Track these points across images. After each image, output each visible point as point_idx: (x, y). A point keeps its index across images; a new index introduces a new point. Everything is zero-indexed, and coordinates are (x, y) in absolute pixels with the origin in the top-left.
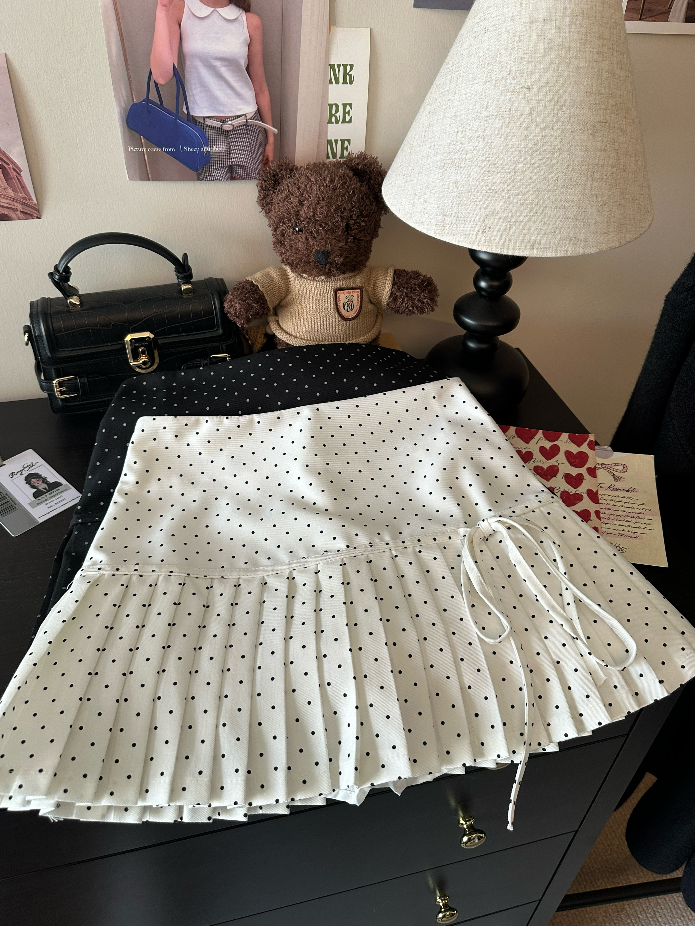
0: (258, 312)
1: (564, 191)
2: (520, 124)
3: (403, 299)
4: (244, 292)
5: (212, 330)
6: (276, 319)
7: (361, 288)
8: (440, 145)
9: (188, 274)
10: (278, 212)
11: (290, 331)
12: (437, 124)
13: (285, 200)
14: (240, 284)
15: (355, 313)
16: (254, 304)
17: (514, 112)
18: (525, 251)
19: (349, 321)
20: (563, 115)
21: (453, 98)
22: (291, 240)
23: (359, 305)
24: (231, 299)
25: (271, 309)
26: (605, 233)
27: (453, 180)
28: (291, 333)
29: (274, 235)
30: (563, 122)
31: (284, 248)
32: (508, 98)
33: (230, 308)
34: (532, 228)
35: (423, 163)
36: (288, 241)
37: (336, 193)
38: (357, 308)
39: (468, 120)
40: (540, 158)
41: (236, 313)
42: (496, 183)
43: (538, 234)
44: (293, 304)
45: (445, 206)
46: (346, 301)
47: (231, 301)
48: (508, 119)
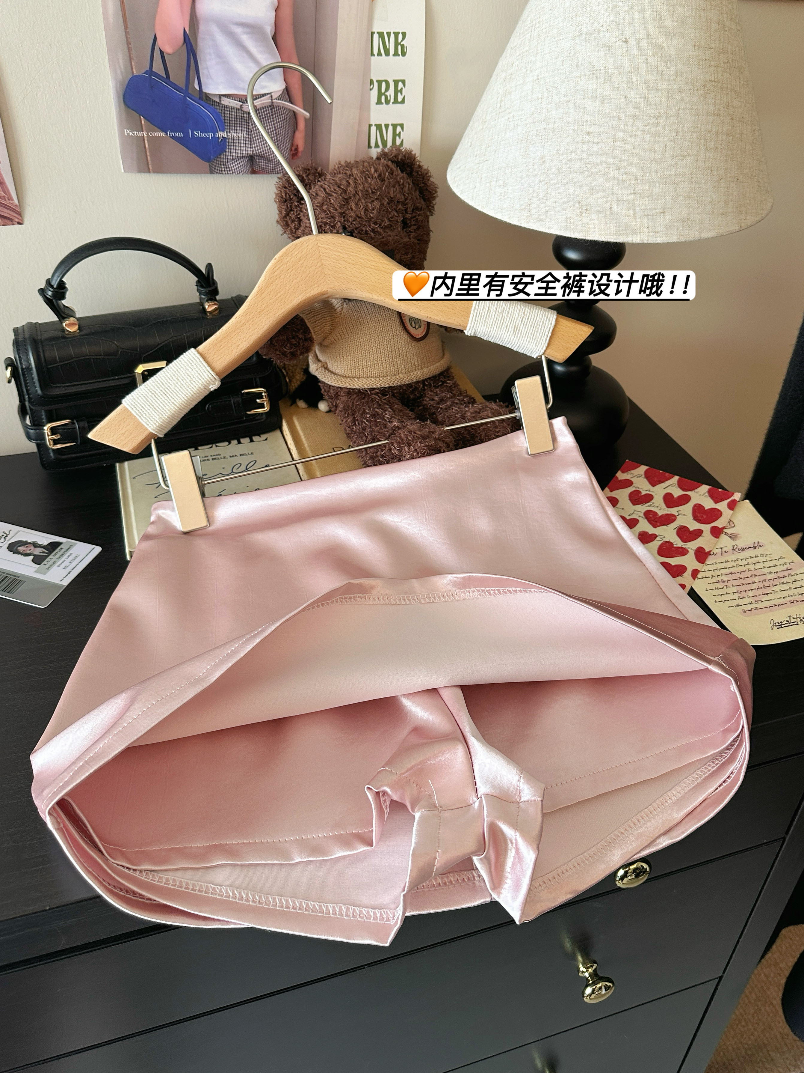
1: (673, 163)
2: (618, 85)
8: (521, 115)
9: (212, 288)
12: (515, 91)
17: (610, 71)
18: (630, 236)
20: (668, 73)
21: (534, 59)
26: (723, 214)
27: (539, 155)
30: (669, 80)
32: (603, 54)
34: (638, 208)
35: (500, 138)
39: (554, 83)
40: (644, 124)
42: (593, 155)
43: (645, 215)
45: (530, 186)
48: (603, 79)
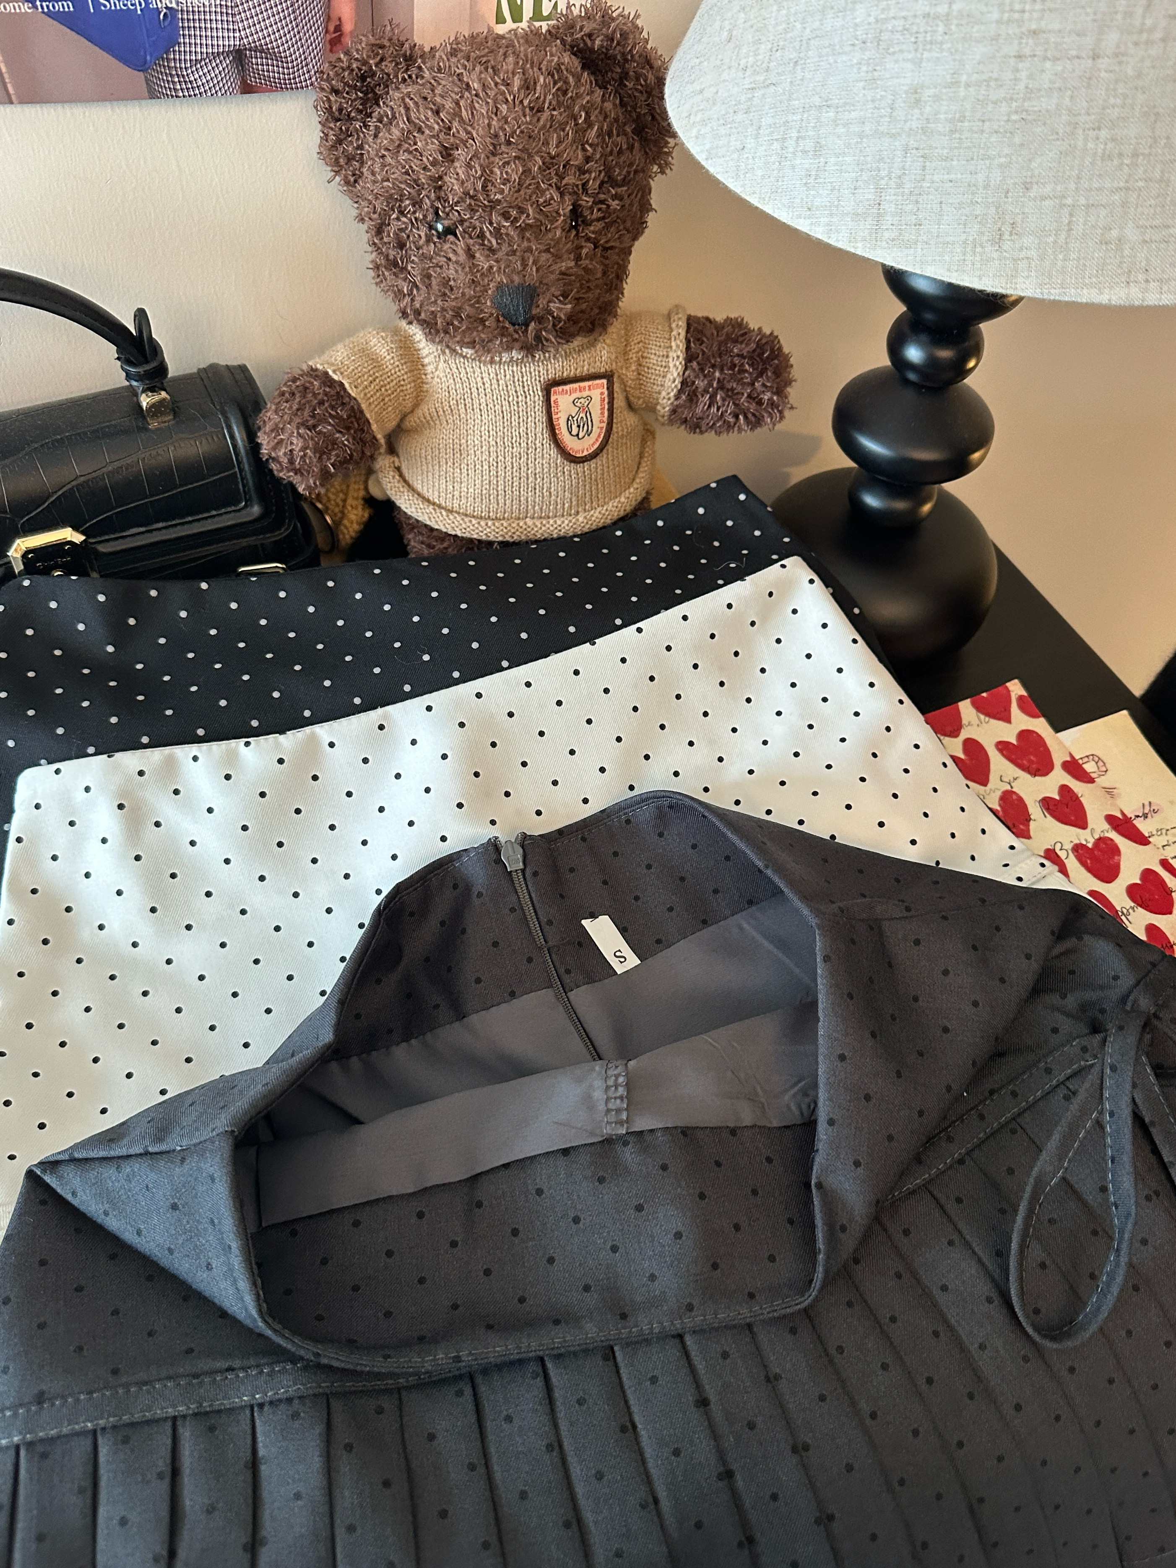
0: (351, 456)
3: (713, 398)
4: (308, 402)
5: (233, 508)
6: (393, 462)
7: (609, 376)
9: (153, 364)
10: (383, 181)
11: (433, 496)
13: (399, 146)
14: (294, 380)
15: (597, 440)
16: (338, 435)
18: (1107, 290)
19: (583, 462)
22: (423, 257)
23: (605, 419)
24: (277, 425)
25: (382, 441)
27: (908, 82)
28: (436, 500)
29: (374, 244)
31: (405, 279)
33: (274, 448)
34: (1130, 225)
36: (416, 259)
37: (542, 123)
38: (602, 428)
41: (291, 461)
43: (1144, 241)
44: (438, 426)
46: (574, 411)
47: (276, 429)
